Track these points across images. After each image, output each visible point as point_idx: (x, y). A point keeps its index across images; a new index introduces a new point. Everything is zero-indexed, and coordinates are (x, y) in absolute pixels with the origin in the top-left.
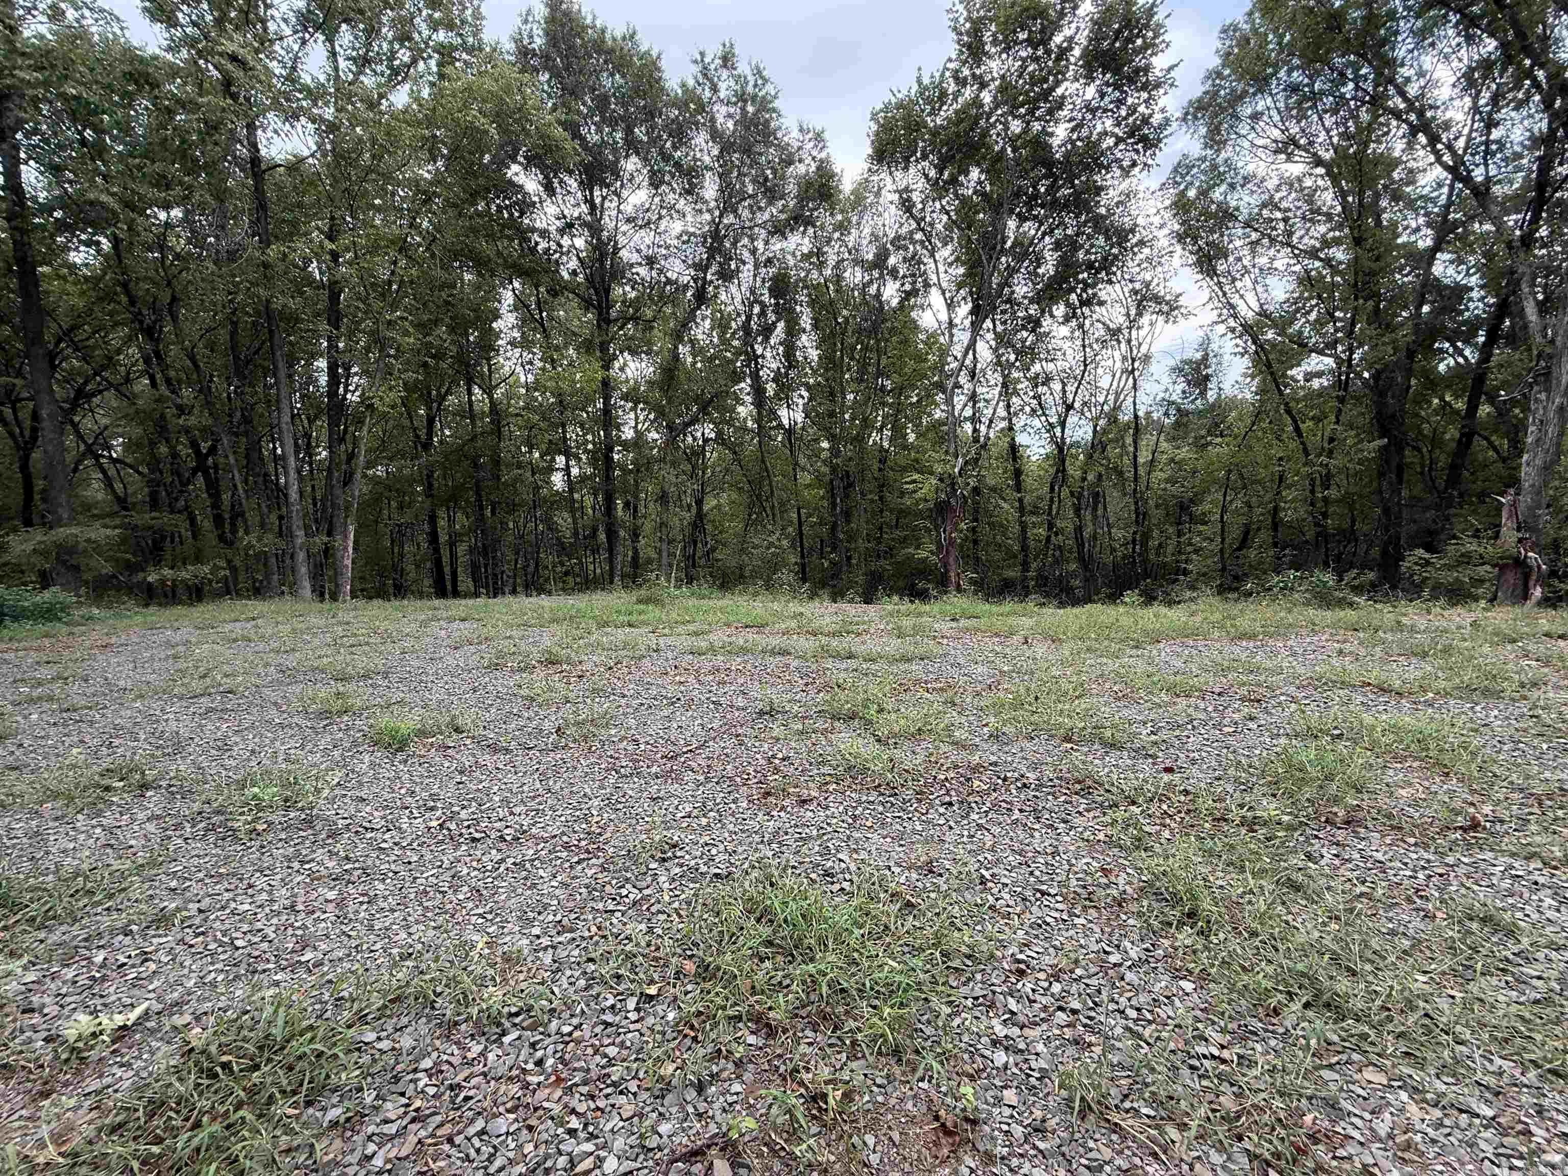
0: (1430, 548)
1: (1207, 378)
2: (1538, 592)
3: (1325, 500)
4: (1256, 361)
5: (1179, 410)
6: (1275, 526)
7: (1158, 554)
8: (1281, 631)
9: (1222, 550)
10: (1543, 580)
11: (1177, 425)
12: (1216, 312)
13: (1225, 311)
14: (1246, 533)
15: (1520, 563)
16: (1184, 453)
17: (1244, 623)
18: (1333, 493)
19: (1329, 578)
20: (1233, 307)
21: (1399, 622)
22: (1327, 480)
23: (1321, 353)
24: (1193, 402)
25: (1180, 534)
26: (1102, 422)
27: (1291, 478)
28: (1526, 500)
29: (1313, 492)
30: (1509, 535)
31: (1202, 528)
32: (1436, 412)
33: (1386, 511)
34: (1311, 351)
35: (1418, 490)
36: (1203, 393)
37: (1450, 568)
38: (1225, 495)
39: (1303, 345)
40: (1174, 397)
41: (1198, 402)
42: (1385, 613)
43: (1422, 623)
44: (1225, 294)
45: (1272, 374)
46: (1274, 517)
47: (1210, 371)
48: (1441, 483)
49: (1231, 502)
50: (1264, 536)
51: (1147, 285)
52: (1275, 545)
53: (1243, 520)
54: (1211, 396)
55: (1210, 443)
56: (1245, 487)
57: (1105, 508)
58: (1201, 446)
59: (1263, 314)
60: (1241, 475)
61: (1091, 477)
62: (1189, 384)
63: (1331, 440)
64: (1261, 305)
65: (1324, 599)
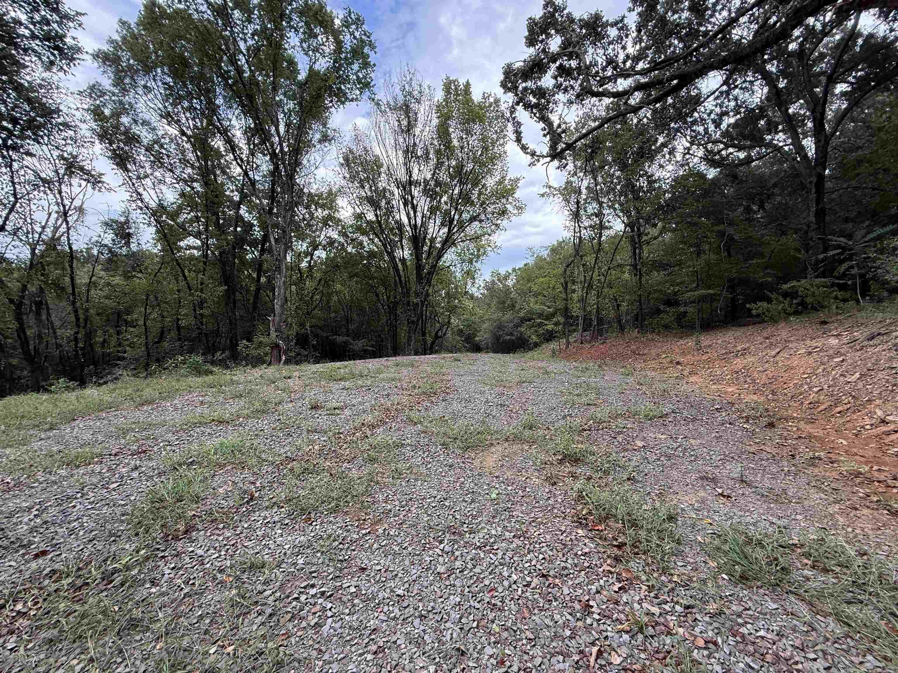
0: (249, 340)
1: (129, 235)
2: (284, 358)
3: (201, 315)
4: (158, 232)
5: (110, 251)
6: (179, 328)
7: (103, 346)
8: (171, 394)
9: (146, 343)
10: (285, 352)
11: (110, 261)
12: (129, 194)
13: (134, 195)
14: (162, 333)
15: (277, 346)
16: (117, 280)
17: (148, 392)
18: (205, 311)
19: (200, 359)
20: (139, 194)
21: (232, 379)
22: (201, 304)
23: (195, 237)
24: (121, 248)
25: (118, 333)
26: (40, 248)
27: (183, 302)
28: (277, 318)
29: (195, 310)
30: (273, 334)
31: (132, 329)
32: (246, 277)
33: (231, 323)
34: (190, 235)
35: (242, 312)
36: (128, 244)
37: (256, 349)
38: (146, 309)
39: (184, 229)
40: (105, 242)
41: (124, 249)
42: (227, 375)
43: (242, 379)
44: (133, 184)
45: (167, 241)
46: (177, 324)
47: (131, 231)
48: (251, 310)
49: (150, 314)
50: (174, 334)
51: (75, 157)
52: (179, 339)
53: (159, 325)
54: (134, 247)
55: (135, 276)
56: (158, 305)
57: (49, 314)
58: (127, 276)
59: (161, 206)
60: (156, 298)
61: (32, 289)
62: (116, 235)
63: (202, 284)
64: (160, 200)
65: (198, 371)
